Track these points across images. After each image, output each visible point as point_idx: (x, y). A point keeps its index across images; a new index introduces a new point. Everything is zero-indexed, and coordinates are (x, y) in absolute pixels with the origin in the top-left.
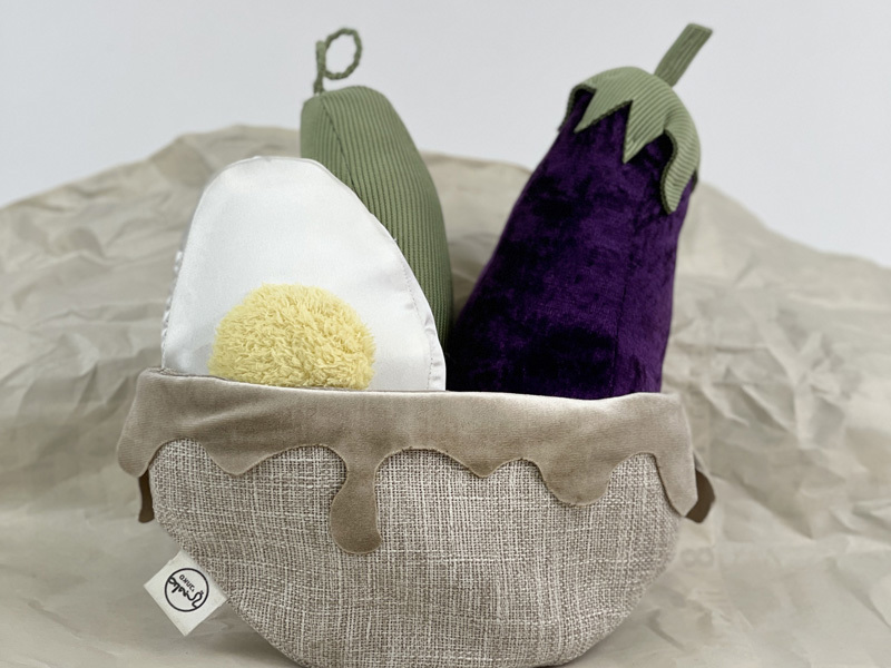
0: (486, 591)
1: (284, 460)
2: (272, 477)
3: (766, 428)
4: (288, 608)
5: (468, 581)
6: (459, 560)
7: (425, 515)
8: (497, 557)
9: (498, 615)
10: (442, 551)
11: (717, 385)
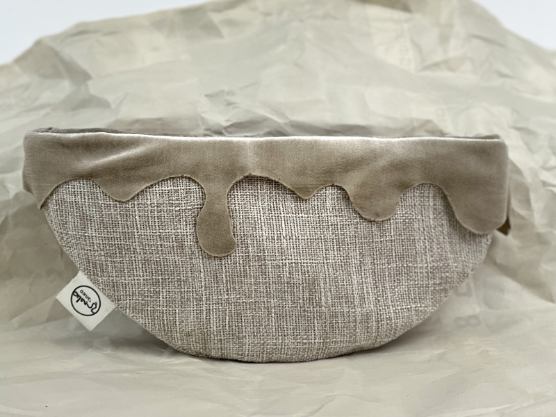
0: (312, 284)
1: (157, 189)
2: (149, 203)
4: (165, 309)
5: (298, 277)
6: (290, 261)
7: (263, 228)
8: (320, 260)
9: (323, 304)
10: (277, 254)
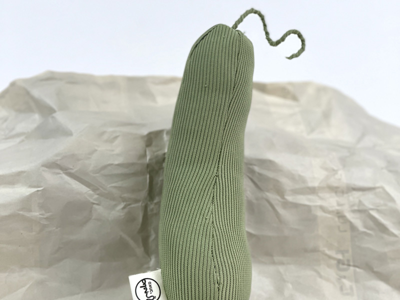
3: (386, 236)
11: (354, 211)
